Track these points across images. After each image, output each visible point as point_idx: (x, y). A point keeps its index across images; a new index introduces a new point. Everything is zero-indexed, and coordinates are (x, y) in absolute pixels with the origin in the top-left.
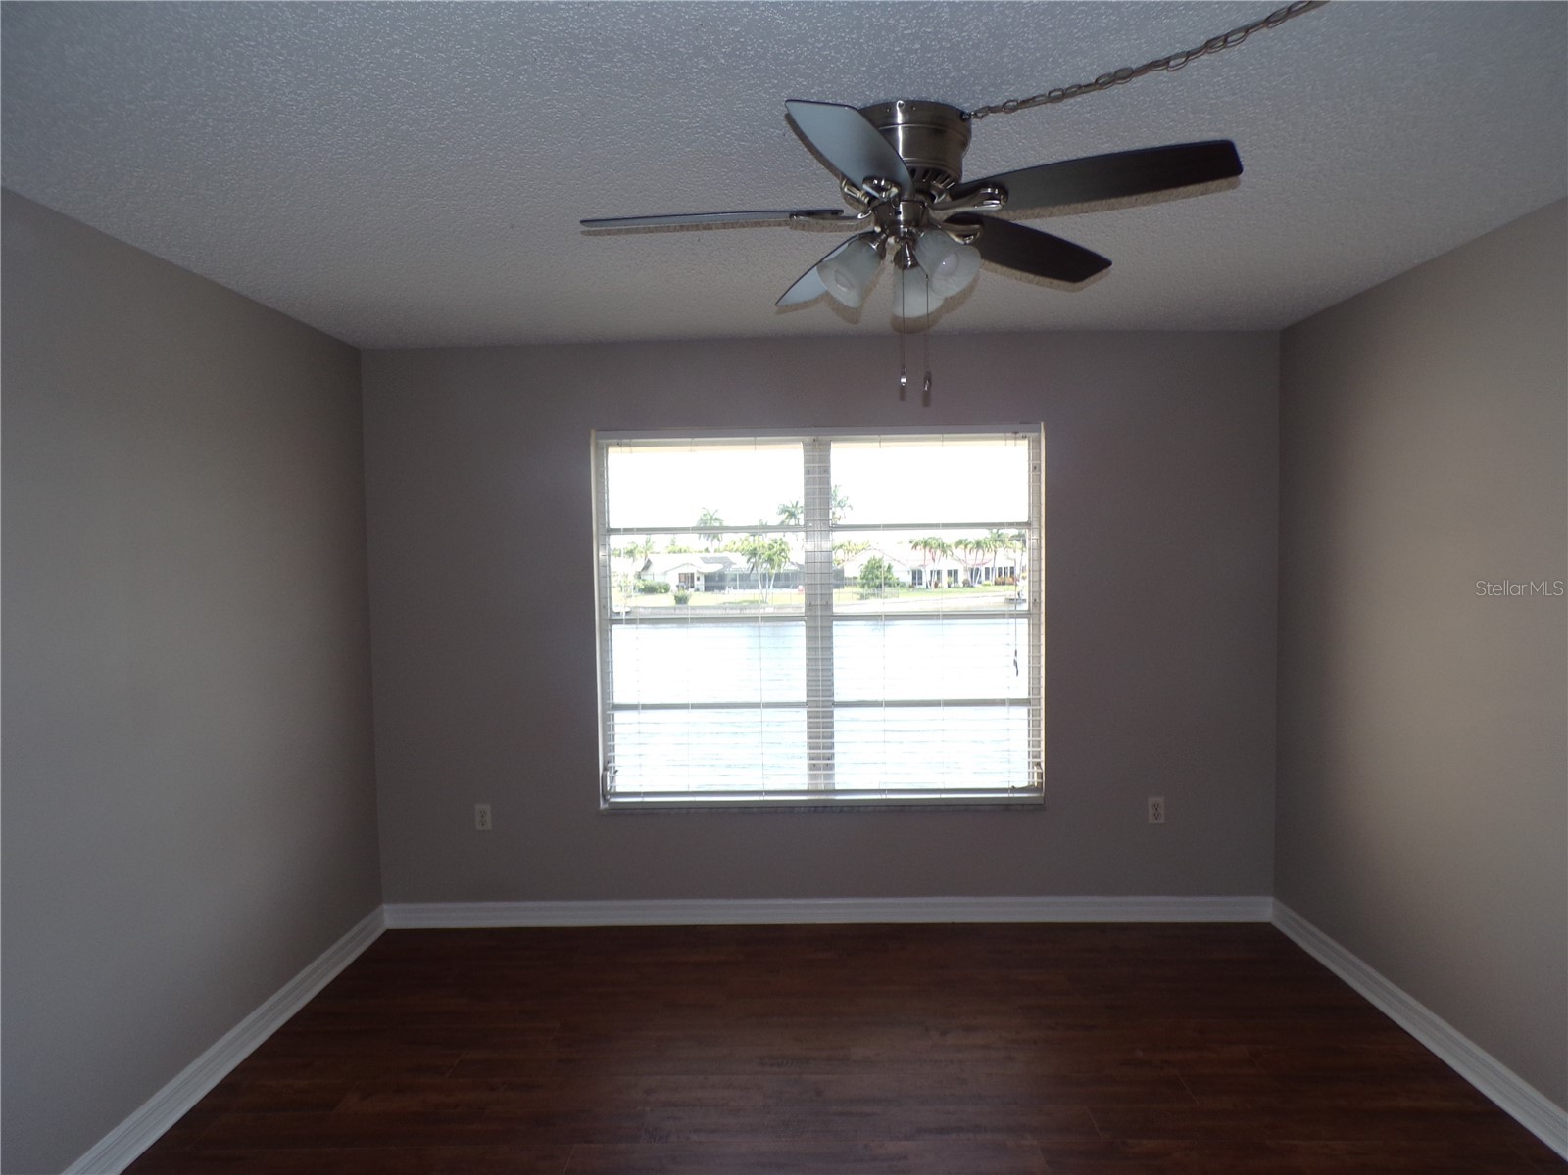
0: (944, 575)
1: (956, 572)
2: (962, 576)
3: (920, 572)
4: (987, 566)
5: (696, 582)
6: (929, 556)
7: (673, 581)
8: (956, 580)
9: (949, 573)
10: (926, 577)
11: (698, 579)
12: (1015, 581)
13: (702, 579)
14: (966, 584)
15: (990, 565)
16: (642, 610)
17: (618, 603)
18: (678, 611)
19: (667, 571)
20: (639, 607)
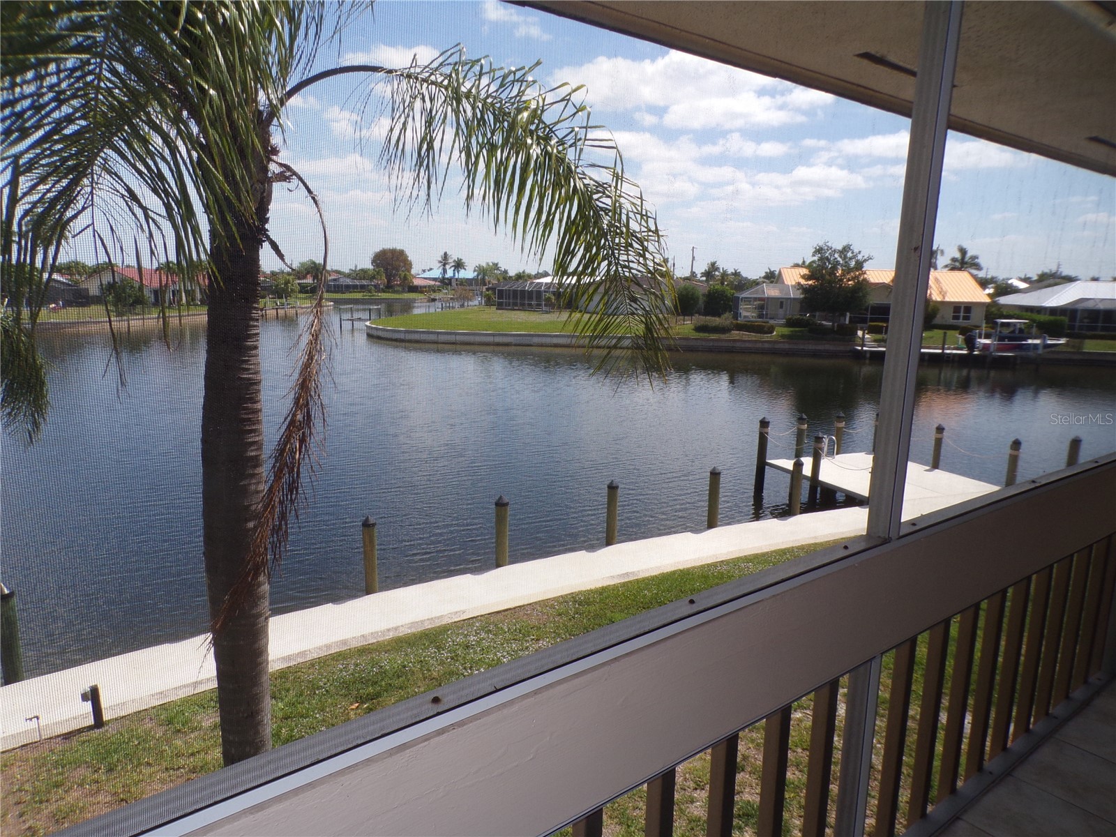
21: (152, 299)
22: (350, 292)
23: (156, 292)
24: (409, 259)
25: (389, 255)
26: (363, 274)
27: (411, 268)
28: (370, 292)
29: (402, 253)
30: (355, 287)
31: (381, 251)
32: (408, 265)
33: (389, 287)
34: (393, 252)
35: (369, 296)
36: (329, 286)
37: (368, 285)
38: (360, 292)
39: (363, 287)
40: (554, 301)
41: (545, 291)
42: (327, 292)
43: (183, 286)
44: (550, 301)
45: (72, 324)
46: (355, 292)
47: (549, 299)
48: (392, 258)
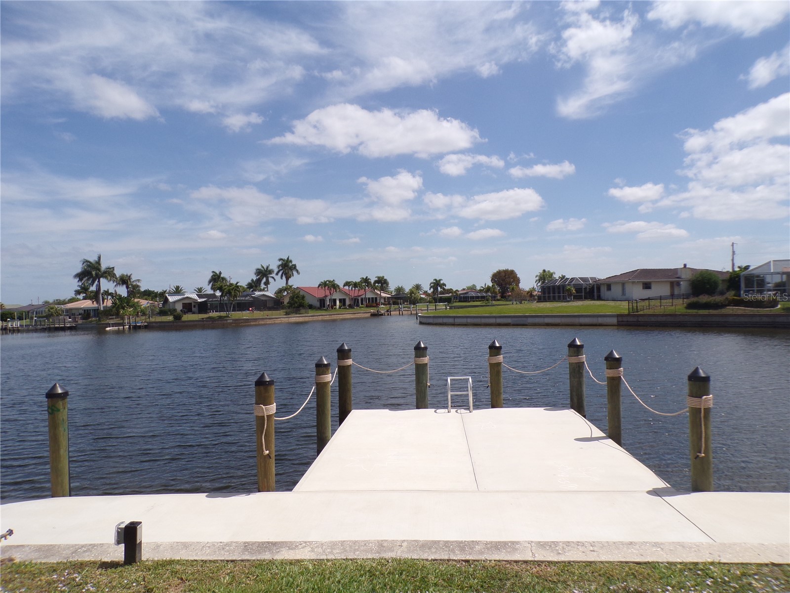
0: (338, 302)
1: (344, 300)
2: (348, 303)
3: (324, 300)
4: (362, 297)
5: (193, 309)
6: (328, 292)
7: (179, 307)
8: (344, 304)
9: (340, 300)
10: (328, 302)
11: (194, 306)
12: (377, 305)
13: (197, 306)
14: (351, 306)
15: (363, 296)
16: (154, 324)
17: (141, 321)
18: (175, 324)
19: (175, 302)
20: (153, 322)
21: (318, 304)
22: (474, 301)
23: (321, 300)
24: (518, 276)
25: (503, 274)
26: (488, 289)
27: (519, 283)
28: (487, 300)
29: (512, 272)
30: (478, 297)
31: (497, 272)
32: (517, 281)
33: (504, 297)
34: (506, 272)
35: (486, 303)
36: (460, 298)
37: (486, 296)
38: (481, 301)
39: (483, 297)
40: (574, 291)
41: (569, 285)
42: (459, 301)
43: (337, 296)
44: (570, 292)
45: (256, 320)
46: (477, 301)
47: (569, 290)
48: (505, 276)
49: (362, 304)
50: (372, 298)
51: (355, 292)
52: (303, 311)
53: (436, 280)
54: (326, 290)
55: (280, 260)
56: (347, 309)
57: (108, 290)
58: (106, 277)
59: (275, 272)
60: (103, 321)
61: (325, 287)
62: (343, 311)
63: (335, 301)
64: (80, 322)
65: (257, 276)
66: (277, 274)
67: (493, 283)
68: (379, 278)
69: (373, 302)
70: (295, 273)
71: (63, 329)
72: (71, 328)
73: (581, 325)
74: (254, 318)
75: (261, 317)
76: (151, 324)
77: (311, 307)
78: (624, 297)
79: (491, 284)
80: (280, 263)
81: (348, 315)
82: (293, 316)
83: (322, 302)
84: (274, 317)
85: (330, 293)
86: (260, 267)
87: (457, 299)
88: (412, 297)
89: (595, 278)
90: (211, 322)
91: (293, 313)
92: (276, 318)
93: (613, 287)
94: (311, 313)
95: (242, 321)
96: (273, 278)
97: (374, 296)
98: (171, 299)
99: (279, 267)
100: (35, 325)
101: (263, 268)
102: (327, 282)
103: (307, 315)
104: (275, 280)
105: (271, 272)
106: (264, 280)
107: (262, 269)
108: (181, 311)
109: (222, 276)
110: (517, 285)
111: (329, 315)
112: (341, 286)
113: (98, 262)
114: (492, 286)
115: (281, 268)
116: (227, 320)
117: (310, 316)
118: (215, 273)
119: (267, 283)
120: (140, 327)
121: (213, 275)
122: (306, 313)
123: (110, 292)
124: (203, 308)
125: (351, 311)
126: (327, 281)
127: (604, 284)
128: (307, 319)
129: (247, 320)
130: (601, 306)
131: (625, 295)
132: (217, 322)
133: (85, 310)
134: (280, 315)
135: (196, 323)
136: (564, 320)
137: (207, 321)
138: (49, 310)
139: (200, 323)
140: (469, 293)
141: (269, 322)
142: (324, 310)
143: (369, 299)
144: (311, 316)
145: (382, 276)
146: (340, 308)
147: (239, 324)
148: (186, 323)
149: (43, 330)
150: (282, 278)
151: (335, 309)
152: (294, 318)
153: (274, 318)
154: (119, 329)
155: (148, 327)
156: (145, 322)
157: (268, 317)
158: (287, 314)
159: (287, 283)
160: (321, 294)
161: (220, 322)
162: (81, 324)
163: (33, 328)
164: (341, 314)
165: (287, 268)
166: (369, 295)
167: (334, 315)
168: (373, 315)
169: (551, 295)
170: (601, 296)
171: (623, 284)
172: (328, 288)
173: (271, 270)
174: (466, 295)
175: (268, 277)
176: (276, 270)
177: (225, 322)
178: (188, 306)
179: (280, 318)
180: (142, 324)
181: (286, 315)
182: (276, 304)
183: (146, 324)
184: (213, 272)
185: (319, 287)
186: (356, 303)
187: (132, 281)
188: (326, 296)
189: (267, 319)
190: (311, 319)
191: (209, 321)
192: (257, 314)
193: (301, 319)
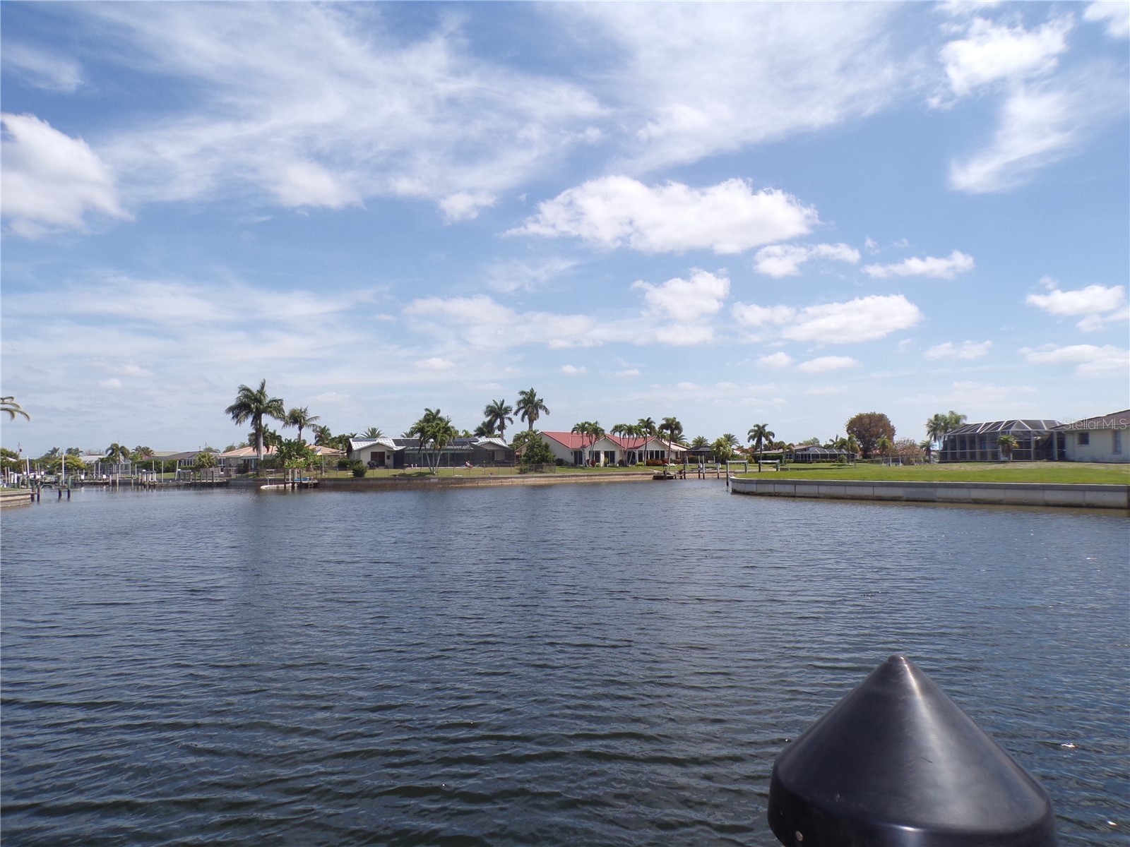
0: (602, 457)
1: (613, 453)
2: (618, 457)
3: (581, 453)
4: (640, 449)
5: (386, 461)
6: (586, 441)
7: (366, 458)
8: (612, 460)
9: (606, 454)
10: (587, 457)
11: (388, 458)
12: (664, 463)
13: (392, 458)
14: (622, 463)
15: (643, 449)
16: (327, 482)
17: (309, 477)
18: (354, 482)
19: (360, 450)
20: (324, 480)
21: (571, 459)
22: (818, 462)
23: (576, 453)
24: (891, 424)
25: (867, 421)
26: (842, 444)
27: (893, 435)
28: (841, 461)
29: (882, 418)
30: (825, 456)
31: (857, 417)
32: (890, 431)
33: (866, 456)
34: (872, 417)
35: (838, 465)
36: (797, 456)
37: (839, 455)
38: (830, 462)
39: (833, 456)
40: (1015, 444)
41: (1003, 433)
42: (795, 462)
43: (601, 447)
44: (1009, 446)
45: (473, 479)
46: (824, 462)
47: (1005, 442)
48: (870, 423)
49: (640, 460)
50: (657, 452)
51: (629, 442)
52: (546, 468)
53: (758, 426)
54: (585, 438)
55: (523, 393)
56: (616, 467)
57: (275, 431)
58: (270, 413)
59: (513, 411)
60: (262, 475)
61: (582, 433)
62: (610, 470)
63: (597, 454)
64: (234, 476)
65: (488, 416)
66: (516, 413)
67: (849, 434)
68: (667, 420)
69: (658, 458)
70: (541, 412)
71: (211, 486)
72: (219, 485)
73: (1047, 505)
74: (471, 476)
75: (481, 476)
76: (323, 482)
77: (560, 463)
78: (1117, 456)
79: (846, 437)
80: (521, 397)
81: (618, 475)
82: (531, 475)
83: (578, 455)
84: (501, 476)
85: (591, 442)
86: (492, 404)
87: (790, 458)
88: (719, 451)
89: (1053, 422)
90: (406, 482)
91: (531, 470)
92: (505, 478)
93: (1092, 439)
94: (559, 471)
95: (453, 481)
96: (510, 419)
97: (660, 449)
98: (356, 446)
99: (519, 403)
100: (178, 480)
101: (497, 404)
102: (586, 425)
103: (552, 475)
104: (512, 422)
105: (507, 410)
106: (498, 422)
107: (495, 405)
108: (369, 463)
109: (440, 415)
110: (891, 438)
111: (587, 476)
112: (607, 432)
113: (261, 391)
114: (850, 438)
115: (522, 405)
116: (429, 479)
117: (557, 477)
118: (430, 411)
119: (502, 427)
120: (306, 486)
121: (427, 415)
122: (551, 471)
123: (277, 434)
124: (399, 459)
125: (623, 470)
126: (586, 423)
127: (1072, 433)
128: (552, 481)
129: (460, 480)
130: (1074, 470)
131: (1120, 453)
132: (414, 481)
133: (245, 460)
134: (511, 473)
135: (384, 482)
136: (1010, 495)
137: (400, 480)
138: (200, 459)
139: (390, 482)
140: (811, 449)
141: (493, 483)
142: (581, 468)
143: (652, 453)
144: (560, 477)
145: (672, 417)
146: (605, 465)
147: (447, 485)
148: (371, 482)
149: (188, 486)
150: (523, 419)
151: (598, 466)
152: (533, 479)
153: (501, 478)
154: (278, 487)
155: (318, 486)
156: (314, 479)
157: (492, 476)
158: (522, 472)
159: (531, 426)
160: (575, 443)
161: (419, 481)
162: (235, 480)
163: (174, 483)
164: (607, 475)
165: (531, 405)
166: (652, 447)
167: (596, 476)
168: (657, 478)
169: (968, 450)
170: (1067, 454)
171: (1116, 433)
172: (588, 433)
173: (508, 407)
174: (805, 453)
175: (503, 418)
176: (515, 408)
177: (427, 481)
178: (379, 458)
179: (511, 478)
180: (310, 481)
181: (520, 474)
182: (506, 457)
183: (316, 481)
184: (427, 410)
185: (573, 431)
186: (631, 458)
187: (307, 418)
188: (583, 447)
189: (490, 478)
190: (559, 480)
191: (404, 480)
192: (477, 471)
193: (543, 481)
